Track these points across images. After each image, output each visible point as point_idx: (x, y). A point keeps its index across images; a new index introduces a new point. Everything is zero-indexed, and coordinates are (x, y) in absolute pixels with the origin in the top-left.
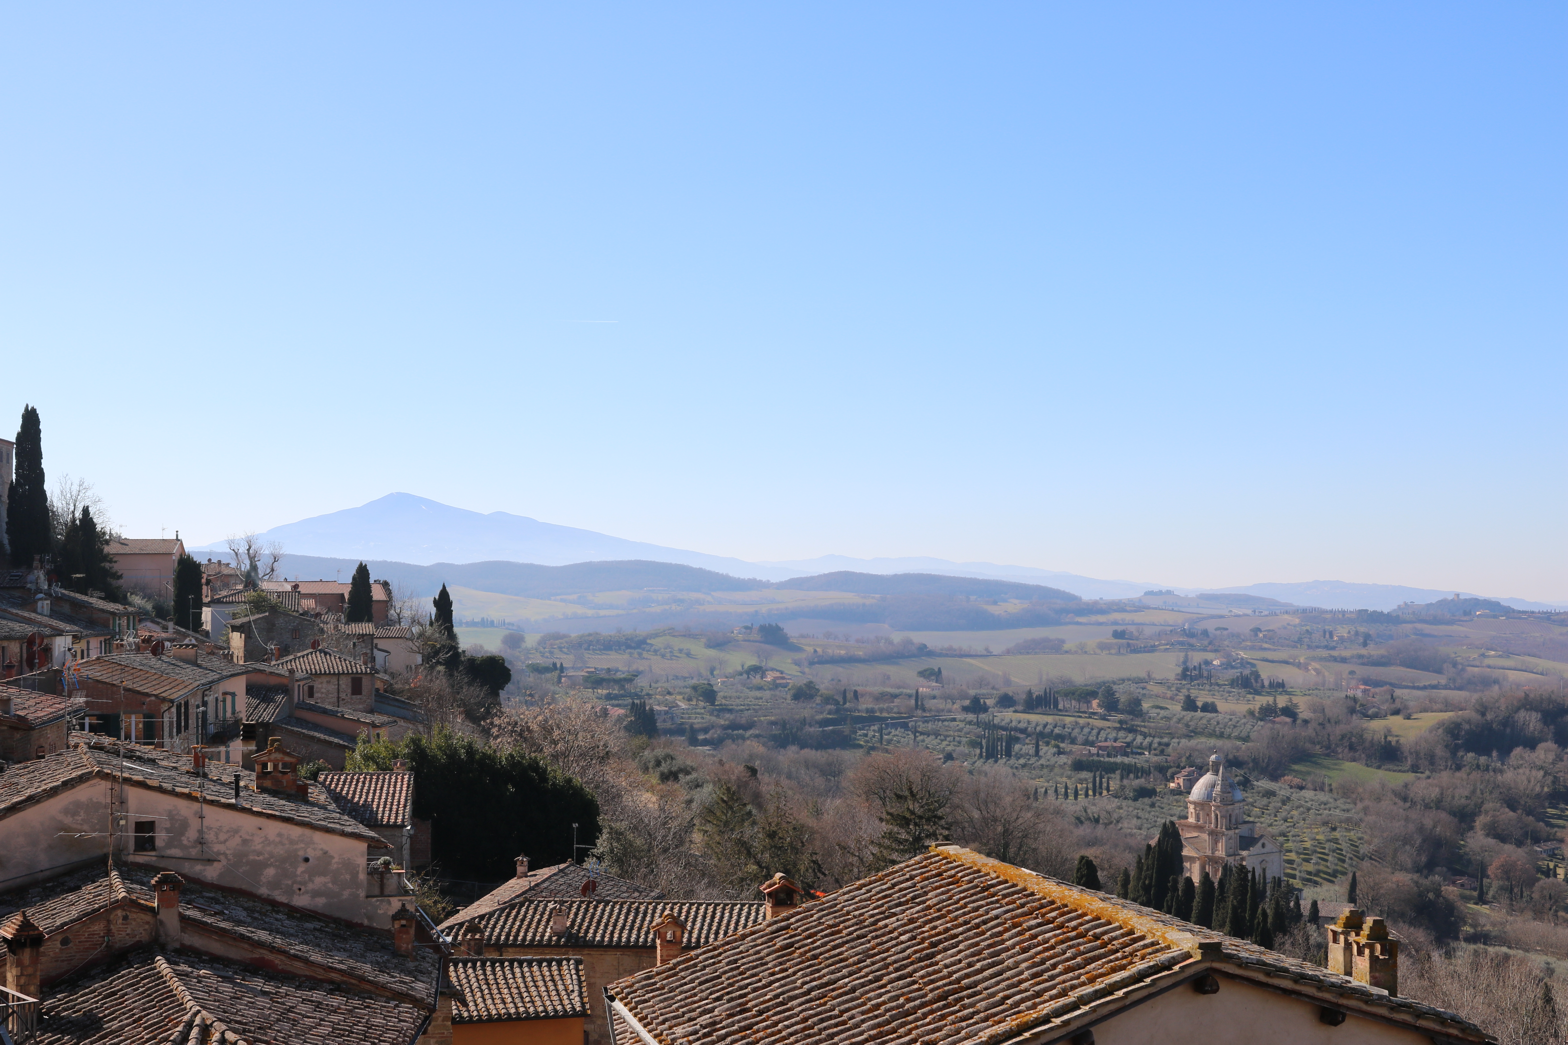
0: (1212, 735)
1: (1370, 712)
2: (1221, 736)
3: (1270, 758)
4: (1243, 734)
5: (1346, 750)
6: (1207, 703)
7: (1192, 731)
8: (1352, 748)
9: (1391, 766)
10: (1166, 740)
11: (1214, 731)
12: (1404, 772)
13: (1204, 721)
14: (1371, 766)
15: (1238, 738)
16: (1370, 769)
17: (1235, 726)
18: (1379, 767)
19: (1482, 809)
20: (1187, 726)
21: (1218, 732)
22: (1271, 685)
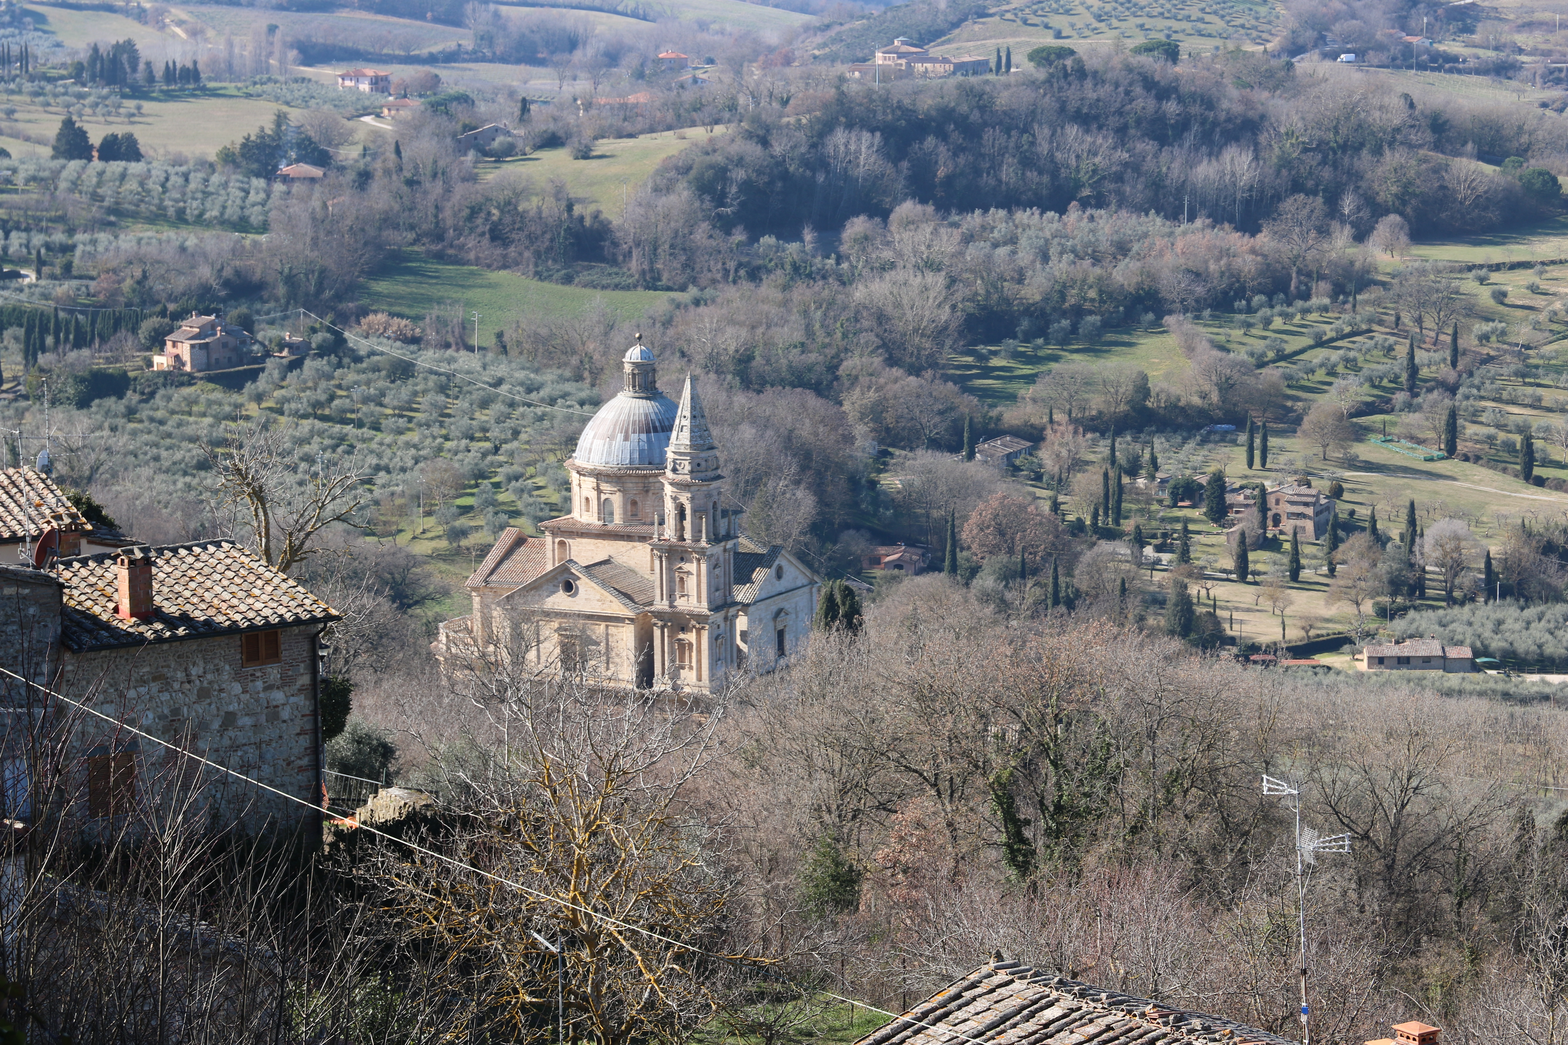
0: (157, 217)
1: (496, 144)
2: (180, 219)
3: (323, 271)
4: (232, 212)
5: (486, 241)
6: (115, 137)
7: (110, 211)
8: (497, 235)
9: (593, 276)
10: (59, 237)
11: (161, 207)
12: (627, 288)
13: (132, 185)
14: (549, 278)
15: (225, 223)
16: (546, 285)
17: (206, 194)
18: (568, 280)
19: (841, 372)
20: (95, 197)
21: (171, 212)
22: (170, 74)
